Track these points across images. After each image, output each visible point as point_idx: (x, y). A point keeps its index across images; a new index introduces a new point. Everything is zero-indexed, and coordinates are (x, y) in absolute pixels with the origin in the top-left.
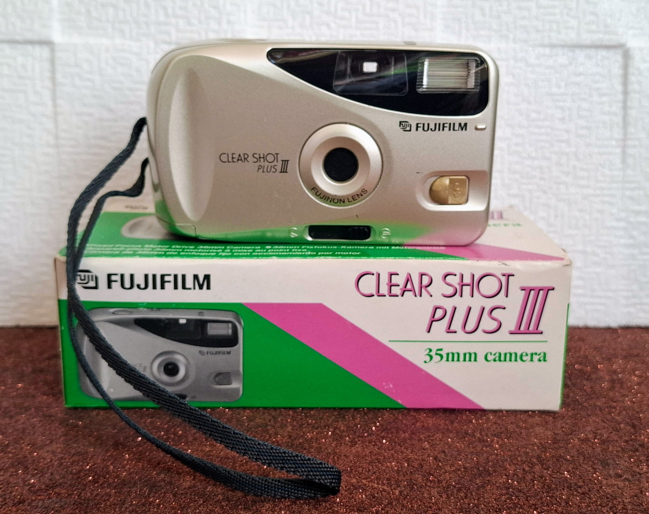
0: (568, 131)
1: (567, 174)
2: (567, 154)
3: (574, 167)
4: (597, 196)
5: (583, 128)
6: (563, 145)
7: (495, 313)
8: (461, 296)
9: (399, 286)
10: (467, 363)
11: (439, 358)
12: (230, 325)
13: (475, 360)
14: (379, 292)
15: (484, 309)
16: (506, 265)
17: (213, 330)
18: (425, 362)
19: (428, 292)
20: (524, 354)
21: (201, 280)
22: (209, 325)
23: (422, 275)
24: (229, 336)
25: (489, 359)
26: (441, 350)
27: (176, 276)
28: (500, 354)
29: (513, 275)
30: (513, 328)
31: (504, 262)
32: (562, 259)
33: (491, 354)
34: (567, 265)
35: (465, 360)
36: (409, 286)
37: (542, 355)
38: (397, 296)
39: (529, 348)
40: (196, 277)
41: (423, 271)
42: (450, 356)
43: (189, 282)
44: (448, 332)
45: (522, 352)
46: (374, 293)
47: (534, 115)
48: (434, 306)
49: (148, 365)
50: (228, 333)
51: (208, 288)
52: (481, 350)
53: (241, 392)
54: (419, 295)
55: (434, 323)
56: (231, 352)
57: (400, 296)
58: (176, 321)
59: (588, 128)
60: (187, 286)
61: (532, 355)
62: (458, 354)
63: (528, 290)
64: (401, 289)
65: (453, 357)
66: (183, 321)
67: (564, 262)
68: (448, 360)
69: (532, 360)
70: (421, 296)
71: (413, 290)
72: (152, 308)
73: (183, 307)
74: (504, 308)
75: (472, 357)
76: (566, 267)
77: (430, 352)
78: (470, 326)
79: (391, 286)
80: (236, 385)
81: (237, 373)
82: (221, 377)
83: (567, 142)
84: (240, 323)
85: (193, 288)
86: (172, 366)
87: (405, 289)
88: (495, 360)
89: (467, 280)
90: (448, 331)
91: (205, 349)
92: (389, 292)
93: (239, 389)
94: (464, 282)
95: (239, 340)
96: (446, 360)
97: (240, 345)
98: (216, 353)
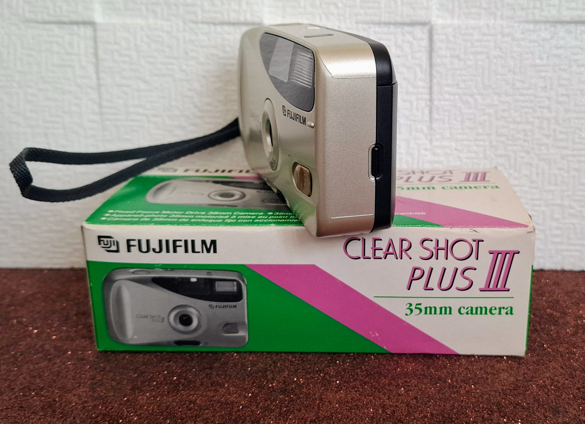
0: (549, 99)
1: (548, 136)
2: (548, 119)
3: (555, 130)
4: (574, 156)
5: (562, 95)
6: (545, 110)
7: (467, 274)
8: (437, 259)
9: (382, 249)
10: (443, 315)
11: (418, 311)
12: (235, 283)
13: (450, 313)
14: (364, 255)
15: (457, 269)
16: (476, 231)
17: (220, 287)
18: (406, 315)
19: (408, 255)
20: (493, 308)
21: (208, 245)
22: (217, 283)
23: (402, 240)
24: (235, 292)
25: (462, 312)
26: (420, 304)
27: (186, 242)
28: (472, 308)
29: (483, 241)
30: (483, 286)
31: (474, 229)
32: (526, 226)
33: (464, 308)
34: (530, 232)
35: (441, 313)
36: (391, 250)
37: (509, 309)
38: (381, 258)
39: (498, 303)
40: (204, 242)
41: (403, 237)
42: (428, 309)
43: (198, 247)
44: (425, 290)
45: (492, 306)
46: (360, 256)
47: (518, 85)
48: (413, 267)
49: (166, 316)
50: (234, 290)
51: (215, 251)
52: (455, 305)
53: (247, 340)
54: (399, 258)
55: (413, 281)
56: (237, 307)
57: (383, 259)
58: (189, 279)
59: (568, 96)
60: (197, 250)
61: (500, 309)
62: (435, 308)
63: (495, 254)
64: (384, 253)
65: (430, 310)
66: (194, 280)
67: (528, 229)
68: (426, 313)
69: (500, 313)
70: (401, 258)
71: (394, 253)
72: (166, 269)
73: (193, 268)
74: (475, 269)
75: (447, 310)
76: (529, 233)
77: (410, 306)
78: (445, 284)
79: (375, 250)
80: (242, 333)
81: (243, 323)
82: (229, 326)
83: (548, 108)
84: (243, 281)
85: (201, 252)
86: (187, 317)
87: (388, 253)
88: (467, 313)
89: (442, 244)
90: (426, 288)
91: (214, 304)
92: (374, 255)
93: (245, 336)
94: (439, 246)
95: (243, 296)
96: (424, 313)
97: (244, 299)
98: (224, 307)
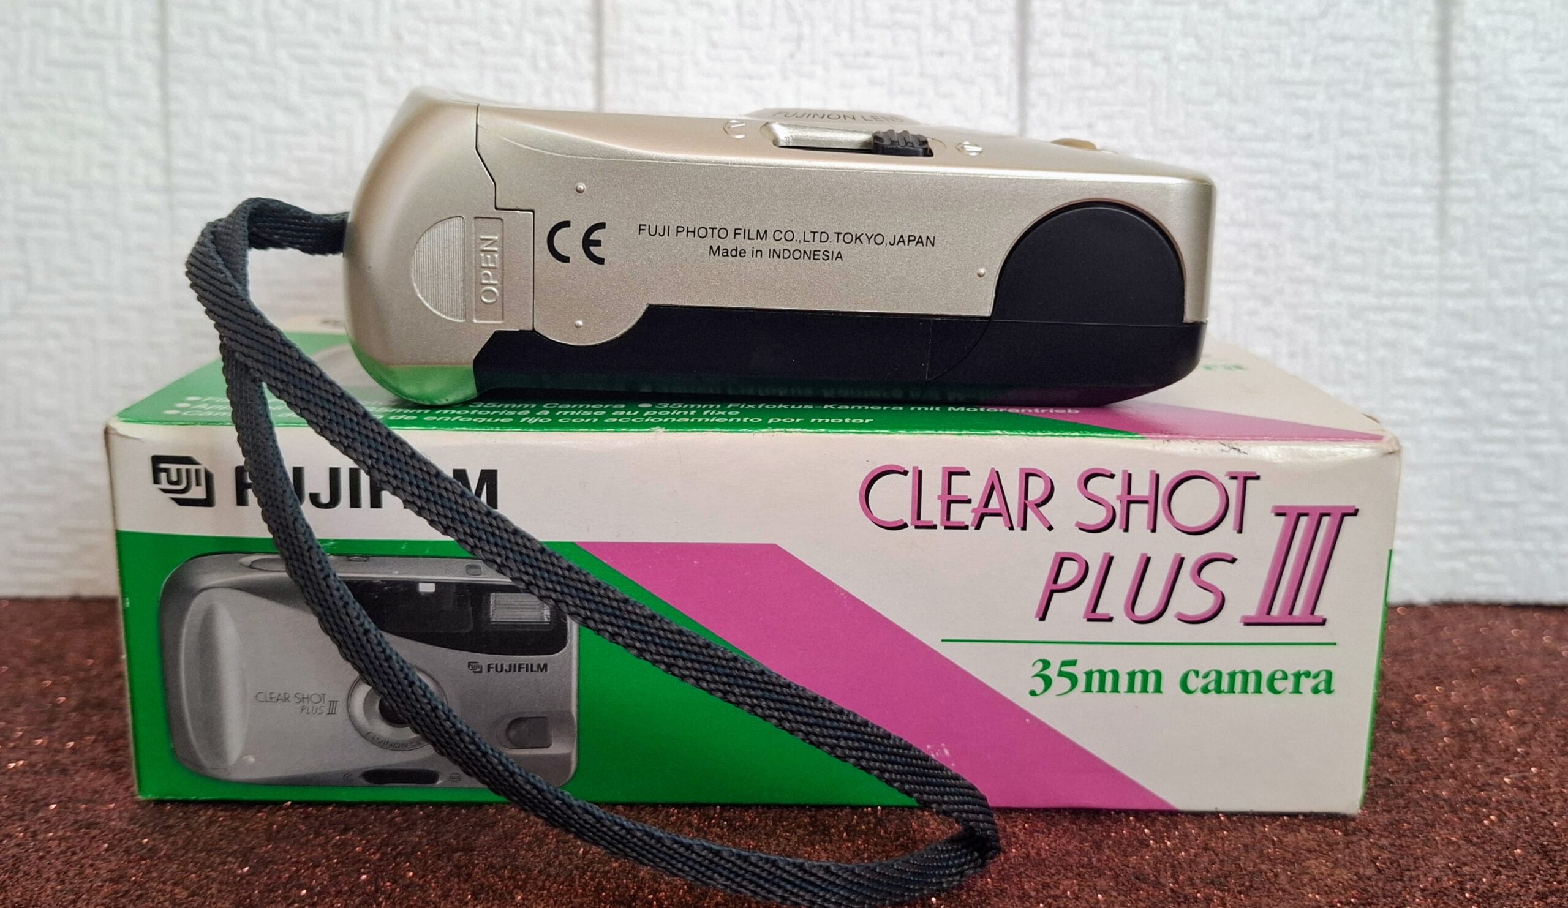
0: (1317, 166)
1: (1316, 260)
2: (1316, 216)
3: (1333, 245)
5: (1352, 157)
6: (1308, 195)
7: (1208, 574)
8: (1126, 531)
9: (969, 501)
10: (1138, 696)
11: (1067, 683)
13: (1158, 690)
14: (919, 518)
15: (1181, 561)
16: (1238, 450)
17: (503, 611)
18: (1033, 693)
19: (1042, 518)
20: (1279, 675)
21: (474, 481)
22: (493, 598)
23: (1028, 475)
24: (543, 626)
25: (1191, 687)
26: (1073, 663)
28: (1219, 674)
29: (1258, 478)
30: (1252, 611)
31: (1234, 444)
32: (1377, 438)
33: (1197, 674)
34: (1390, 453)
35: (1131, 689)
36: (995, 504)
37: (1323, 676)
38: (966, 527)
39: (1292, 661)
41: (1030, 465)
42: (1096, 678)
44: (1089, 620)
45: (1273, 670)
46: (908, 519)
48: (1057, 554)
49: (340, 696)
50: (542, 618)
52: (1172, 666)
53: (574, 766)
54: (1018, 526)
55: (1056, 595)
57: (972, 528)
58: (412, 585)
61: (1298, 676)
62: (1115, 673)
63: (1292, 516)
64: (974, 511)
65: (1100, 681)
66: (427, 589)
67: (1385, 446)
68: (1088, 689)
69: (1297, 690)
70: (1024, 528)
71: (1004, 513)
72: (348, 556)
73: (427, 552)
74: (1233, 561)
75: (1148, 681)
76: (1390, 457)
77: (1043, 669)
78: (1147, 605)
79: (949, 501)
80: (559, 748)
81: (564, 718)
82: (524, 726)
87: (985, 511)
88: (1205, 690)
89: (1141, 488)
90: (1093, 616)
91: (483, 659)
92: (945, 518)
93: (569, 755)
94: (1133, 493)
95: (568, 636)
96: (1083, 689)
97: (571, 647)
98: (513, 668)
